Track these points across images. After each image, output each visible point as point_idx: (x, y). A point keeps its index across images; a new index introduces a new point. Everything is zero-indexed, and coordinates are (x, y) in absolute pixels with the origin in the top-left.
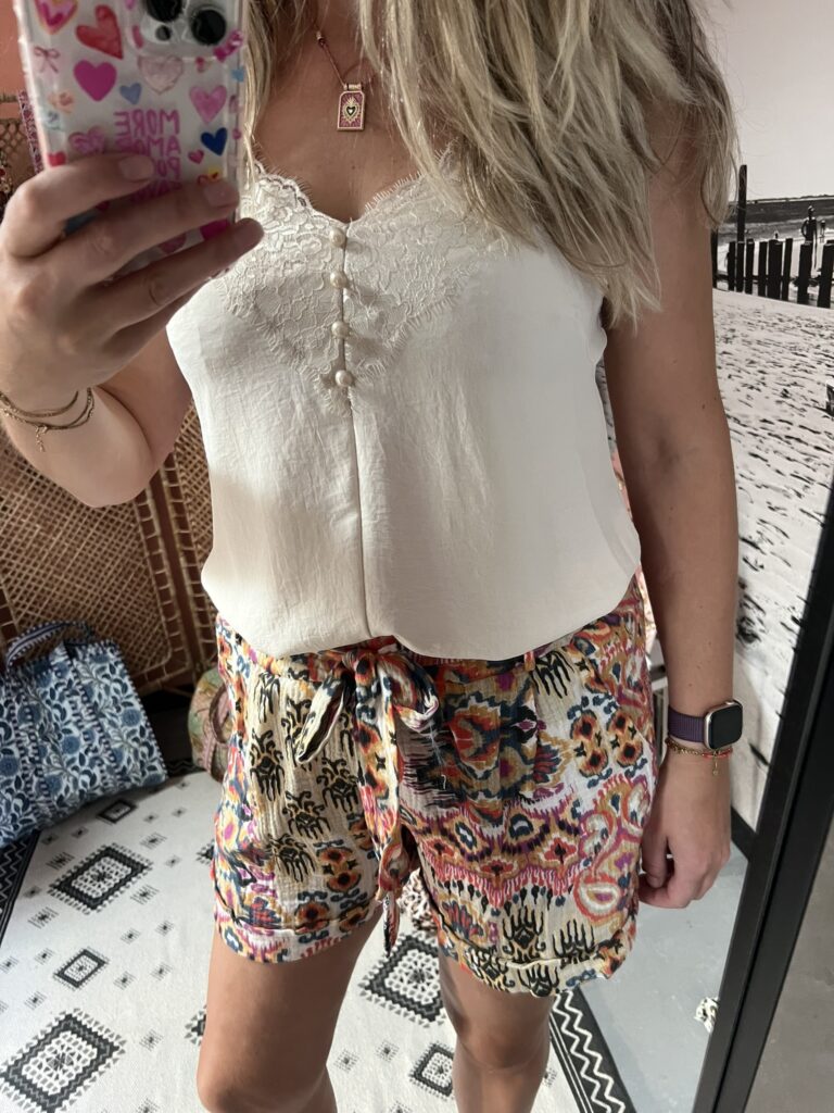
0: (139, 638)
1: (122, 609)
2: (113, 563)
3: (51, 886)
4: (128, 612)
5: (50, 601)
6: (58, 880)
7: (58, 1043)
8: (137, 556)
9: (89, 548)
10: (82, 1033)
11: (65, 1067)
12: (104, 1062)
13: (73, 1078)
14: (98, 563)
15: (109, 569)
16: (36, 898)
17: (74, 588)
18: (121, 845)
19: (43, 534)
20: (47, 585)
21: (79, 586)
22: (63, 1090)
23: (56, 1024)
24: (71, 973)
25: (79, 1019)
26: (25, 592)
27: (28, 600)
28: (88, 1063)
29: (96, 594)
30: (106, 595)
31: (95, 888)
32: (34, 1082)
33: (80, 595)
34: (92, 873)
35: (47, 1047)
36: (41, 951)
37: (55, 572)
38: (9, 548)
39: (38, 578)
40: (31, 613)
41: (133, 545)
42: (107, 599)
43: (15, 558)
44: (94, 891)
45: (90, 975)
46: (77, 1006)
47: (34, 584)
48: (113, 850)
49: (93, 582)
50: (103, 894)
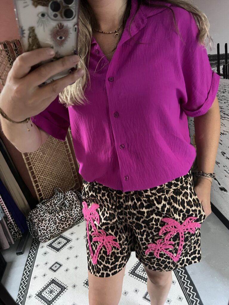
0: (67, 180)
2: (60, 161)
3: (47, 245)
4: (64, 174)
5: (45, 173)
6: (49, 244)
7: (51, 287)
8: (66, 159)
9: (54, 158)
10: (57, 284)
11: (53, 293)
12: (62, 292)
13: (55, 296)
14: (56, 161)
15: (59, 163)
16: (43, 248)
17: (51, 169)
19: (42, 155)
20: (44, 168)
22: (52, 299)
23: (50, 282)
24: (53, 268)
25: (56, 280)
26: (39, 171)
27: (40, 173)
28: (58, 292)
29: (56, 170)
30: (59, 170)
31: (58, 246)
32: (45, 297)
34: (57, 242)
35: (48, 288)
36: (45, 262)
37: (46, 165)
38: (34, 159)
40: (41, 176)
41: (64, 156)
43: (36, 162)
45: (58, 269)
46: (55, 277)
47: (41, 168)
48: (62, 236)
49: (55, 166)
50: (60, 248)
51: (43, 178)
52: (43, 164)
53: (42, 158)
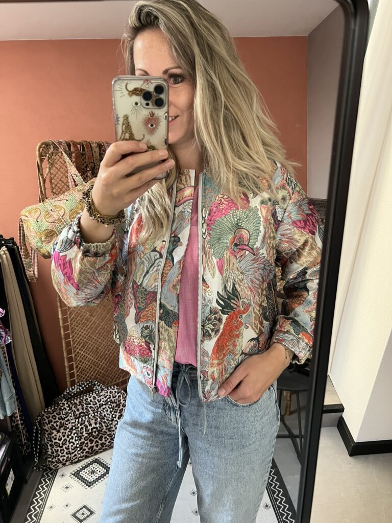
1: (115, 352)
3: (71, 473)
5: (88, 346)
6: (74, 471)
16: (64, 477)
17: (98, 341)
18: (102, 458)
19: (89, 317)
20: (87, 339)
21: (99, 340)
24: (78, 515)
26: (79, 342)
27: (79, 346)
29: (105, 344)
30: (109, 345)
31: (89, 477)
33: (100, 344)
34: (89, 470)
36: (66, 503)
37: (91, 334)
38: (76, 322)
39: (85, 336)
40: (80, 351)
42: (110, 347)
43: (77, 327)
44: (89, 479)
47: (83, 338)
48: (99, 460)
49: (105, 339)
50: (94, 480)
51: (82, 354)
52: (87, 331)
53: (87, 321)
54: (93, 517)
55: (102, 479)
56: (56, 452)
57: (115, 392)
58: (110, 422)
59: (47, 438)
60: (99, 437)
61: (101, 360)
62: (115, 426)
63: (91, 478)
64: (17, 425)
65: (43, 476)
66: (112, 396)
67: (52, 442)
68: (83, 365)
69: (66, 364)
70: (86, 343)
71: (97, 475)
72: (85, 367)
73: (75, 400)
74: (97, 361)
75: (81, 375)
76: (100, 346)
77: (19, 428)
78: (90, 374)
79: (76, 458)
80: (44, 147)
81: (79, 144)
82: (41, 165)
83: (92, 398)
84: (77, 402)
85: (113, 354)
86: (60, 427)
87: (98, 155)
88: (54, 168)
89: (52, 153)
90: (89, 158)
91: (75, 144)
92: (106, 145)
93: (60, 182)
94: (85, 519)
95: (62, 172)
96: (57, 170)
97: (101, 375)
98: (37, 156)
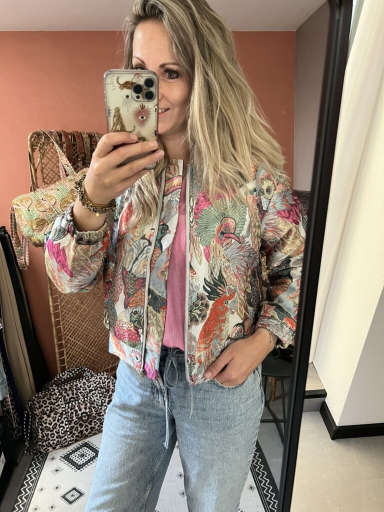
1: (104, 339)
3: (61, 457)
5: (78, 334)
6: (64, 454)
16: (54, 461)
17: (88, 328)
18: (91, 442)
19: (79, 304)
20: (77, 326)
21: (89, 328)
24: (68, 497)
26: (69, 329)
27: (69, 333)
29: (96, 331)
30: (99, 332)
31: (79, 460)
33: (90, 331)
34: (79, 453)
36: (56, 486)
37: (81, 321)
38: (66, 309)
39: (75, 323)
40: (70, 338)
42: (99, 334)
43: (68, 314)
44: (79, 462)
45: (76, 499)
47: (73, 326)
48: (88, 444)
49: (95, 326)
50: (83, 464)
51: (73, 341)
52: (77, 319)
53: (78, 309)
54: (82, 499)
55: (91, 462)
56: (47, 436)
57: (105, 378)
58: (100, 407)
59: (37, 422)
60: (89, 421)
61: (91, 347)
62: (104, 411)
63: (81, 461)
64: (8, 410)
65: (34, 459)
66: (101, 382)
67: (43, 426)
68: (73, 352)
69: (57, 351)
70: (76, 331)
71: (86, 458)
72: (75, 354)
73: (66, 386)
74: (87, 348)
75: (72, 361)
76: (90, 333)
77: (10, 413)
78: (80, 360)
79: (66, 442)
80: (35, 137)
81: (70, 134)
82: (33, 155)
83: (82, 384)
84: (68, 388)
85: (103, 341)
86: (50, 412)
87: (89, 146)
88: (45, 158)
89: (44, 143)
90: (80, 149)
91: (66, 135)
92: (96, 135)
93: (52, 172)
94: (75, 500)
95: (53, 163)
96: (48, 160)
97: (91, 361)
98: (29, 146)
